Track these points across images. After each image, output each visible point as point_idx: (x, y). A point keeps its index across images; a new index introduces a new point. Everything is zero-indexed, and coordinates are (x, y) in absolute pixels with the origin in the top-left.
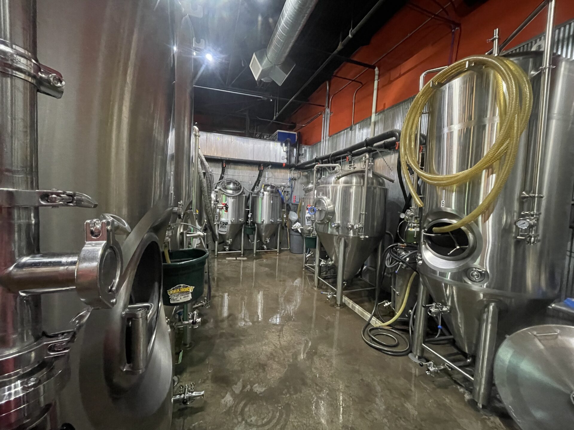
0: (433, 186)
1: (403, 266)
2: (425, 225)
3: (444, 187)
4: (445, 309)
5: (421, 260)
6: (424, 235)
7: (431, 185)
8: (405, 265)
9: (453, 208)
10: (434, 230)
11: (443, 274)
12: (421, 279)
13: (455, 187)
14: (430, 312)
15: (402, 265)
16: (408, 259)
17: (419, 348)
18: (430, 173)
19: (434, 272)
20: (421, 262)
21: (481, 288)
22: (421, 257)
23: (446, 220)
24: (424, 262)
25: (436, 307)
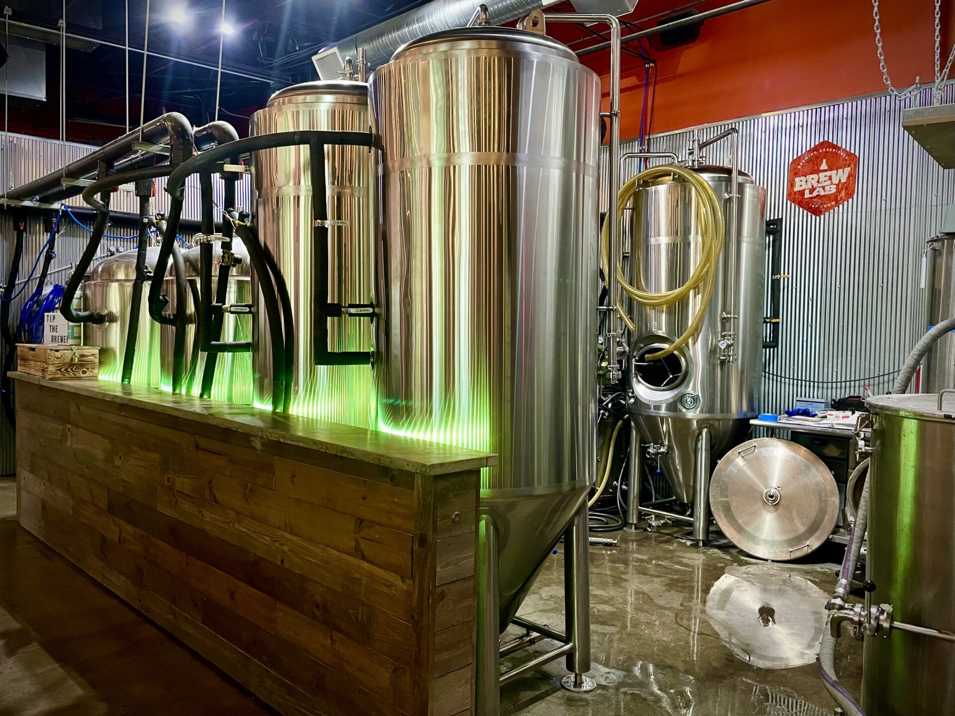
0: (641, 305)
1: (605, 415)
2: (635, 354)
3: (654, 306)
4: (662, 450)
5: (633, 397)
6: (635, 365)
7: (638, 302)
9: (664, 330)
10: (647, 358)
11: (657, 407)
12: (632, 424)
13: (664, 308)
14: (649, 453)
17: (635, 512)
18: (638, 288)
19: (648, 406)
20: (632, 400)
21: (695, 414)
24: (636, 399)
25: (654, 448)
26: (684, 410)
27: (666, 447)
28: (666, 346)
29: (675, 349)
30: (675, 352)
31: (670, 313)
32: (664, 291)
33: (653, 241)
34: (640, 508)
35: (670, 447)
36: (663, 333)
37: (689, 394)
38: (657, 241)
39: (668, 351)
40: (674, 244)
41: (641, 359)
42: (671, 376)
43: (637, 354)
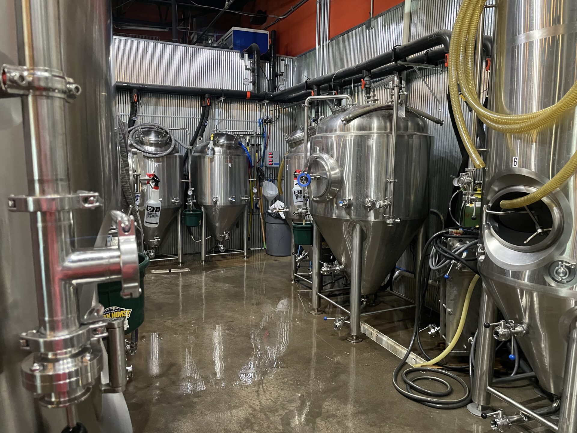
0: (502, 133)
1: (457, 266)
2: (489, 198)
3: (518, 134)
4: (519, 329)
5: (483, 254)
6: (487, 213)
7: (498, 131)
8: (459, 265)
9: (533, 168)
10: (502, 205)
11: (517, 275)
12: (484, 285)
13: (535, 134)
14: (497, 334)
15: (454, 265)
16: (465, 254)
17: (483, 394)
18: (497, 111)
19: (503, 272)
20: (482, 257)
21: (571, 291)
22: (483, 249)
23: (521, 188)
24: (487, 257)
25: (505, 327)
26: (553, 284)
27: (525, 326)
28: (533, 190)
29: (545, 194)
30: (545, 200)
31: (543, 143)
32: (535, 109)
33: (522, 39)
34: (489, 388)
35: (531, 326)
36: (531, 173)
37: (562, 262)
38: (528, 37)
39: (534, 198)
40: (553, 38)
41: (496, 207)
42: (539, 231)
43: (492, 197)
